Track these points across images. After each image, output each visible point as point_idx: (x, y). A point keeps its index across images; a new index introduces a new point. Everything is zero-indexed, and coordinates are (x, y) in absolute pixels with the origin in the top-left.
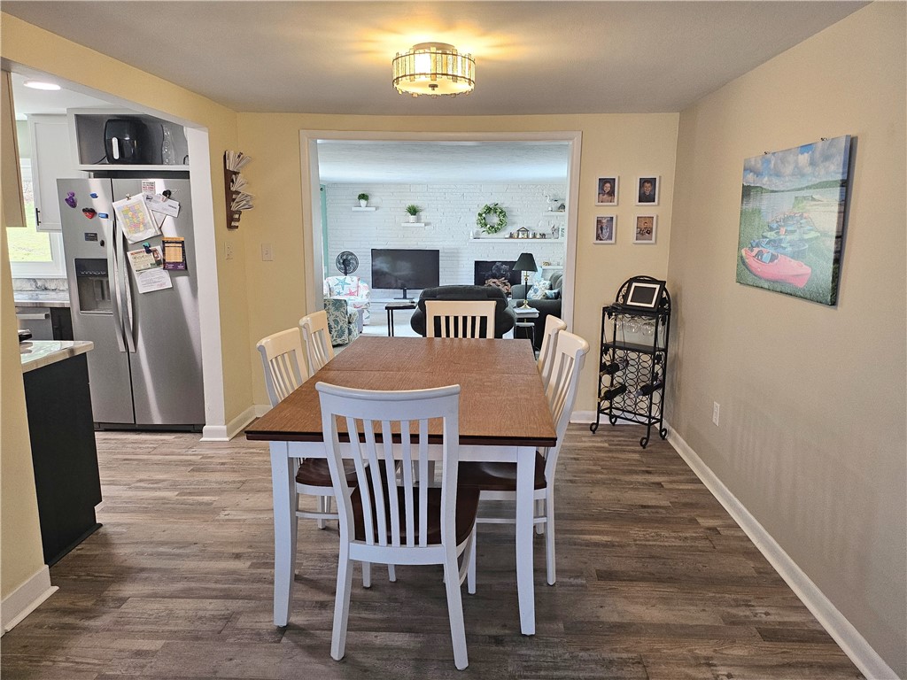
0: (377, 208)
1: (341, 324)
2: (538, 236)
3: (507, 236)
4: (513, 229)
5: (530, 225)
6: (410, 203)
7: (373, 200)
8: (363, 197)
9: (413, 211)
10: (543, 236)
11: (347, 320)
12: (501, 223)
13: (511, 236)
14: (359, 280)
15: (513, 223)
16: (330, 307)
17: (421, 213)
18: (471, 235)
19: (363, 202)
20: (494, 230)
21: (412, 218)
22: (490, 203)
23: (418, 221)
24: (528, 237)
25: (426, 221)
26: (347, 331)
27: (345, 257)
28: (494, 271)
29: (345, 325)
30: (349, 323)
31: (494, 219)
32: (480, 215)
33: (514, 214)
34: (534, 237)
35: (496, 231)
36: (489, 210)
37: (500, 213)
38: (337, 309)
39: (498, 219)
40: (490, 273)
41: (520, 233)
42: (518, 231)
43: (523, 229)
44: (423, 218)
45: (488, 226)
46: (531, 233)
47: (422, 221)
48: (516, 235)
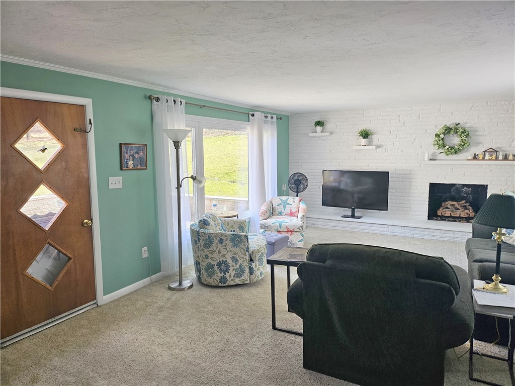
0: (331, 133)
1: (240, 262)
2: (511, 157)
3: (470, 157)
4: (479, 151)
5: (500, 145)
7: (328, 126)
8: (319, 123)
9: (365, 135)
11: (248, 258)
12: (463, 144)
13: (475, 158)
14: (300, 201)
15: (478, 144)
16: (228, 242)
17: (373, 137)
18: (426, 156)
19: (319, 128)
20: (454, 150)
21: (364, 141)
22: (450, 123)
23: (370, 144)
24: (497, 159)
25: (379, 144)
26: (247, 270)
27: (296, 178)
28: (453, 193)
29: (246, 265)
30: (251, 260)
31: (455, 140)
32: (437, 135)
33: (478, 133)
34: (506, 158)
35: (456, 153)
36: (448, 130)
37: (462, 133)
38: (235, 245)
39: (459, 139)
40: (448, 195)
41: (487, 154)
42: (485, 152)
43: (491, 150)
44: (374, 140)
45: (447, 147)
46: (501, 154)
47: (374, 143)
48: (481, 157)
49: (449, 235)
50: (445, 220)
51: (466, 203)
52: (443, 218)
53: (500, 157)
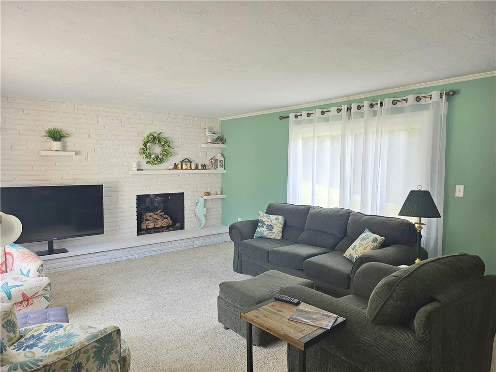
2: (200, 167)
3: (172, 167)
4: (176, 160)
6: (52, 126)
9: (56, 136)
10: (204, 167)
12: (166, 154)
13: (176, 167)
15: (176, 154)
17: (67, 139)
18: (135, 166)
20: (159, 160)
21: (56, 145)
22: (154, 131)
23: (64, 149)
24: (191, 169)
25: (75, 149)
31: (157, 150)
32: (145, 144)
34: (197, 168)
35: (161, 162)
36: (153, 139)
37: (165, 142)
39: (162, 149)
41: (184, 164)
42: (182, 162)
43: (187, 160)
44: (69, 144)
45: (153, 156)
46: (193, 164)
47: (69, 149)
48: (180, 166)
49: (168, 247)
50: (150, 233)
51: (161, 212)
52: (148, 231)
53: (193, 167)
